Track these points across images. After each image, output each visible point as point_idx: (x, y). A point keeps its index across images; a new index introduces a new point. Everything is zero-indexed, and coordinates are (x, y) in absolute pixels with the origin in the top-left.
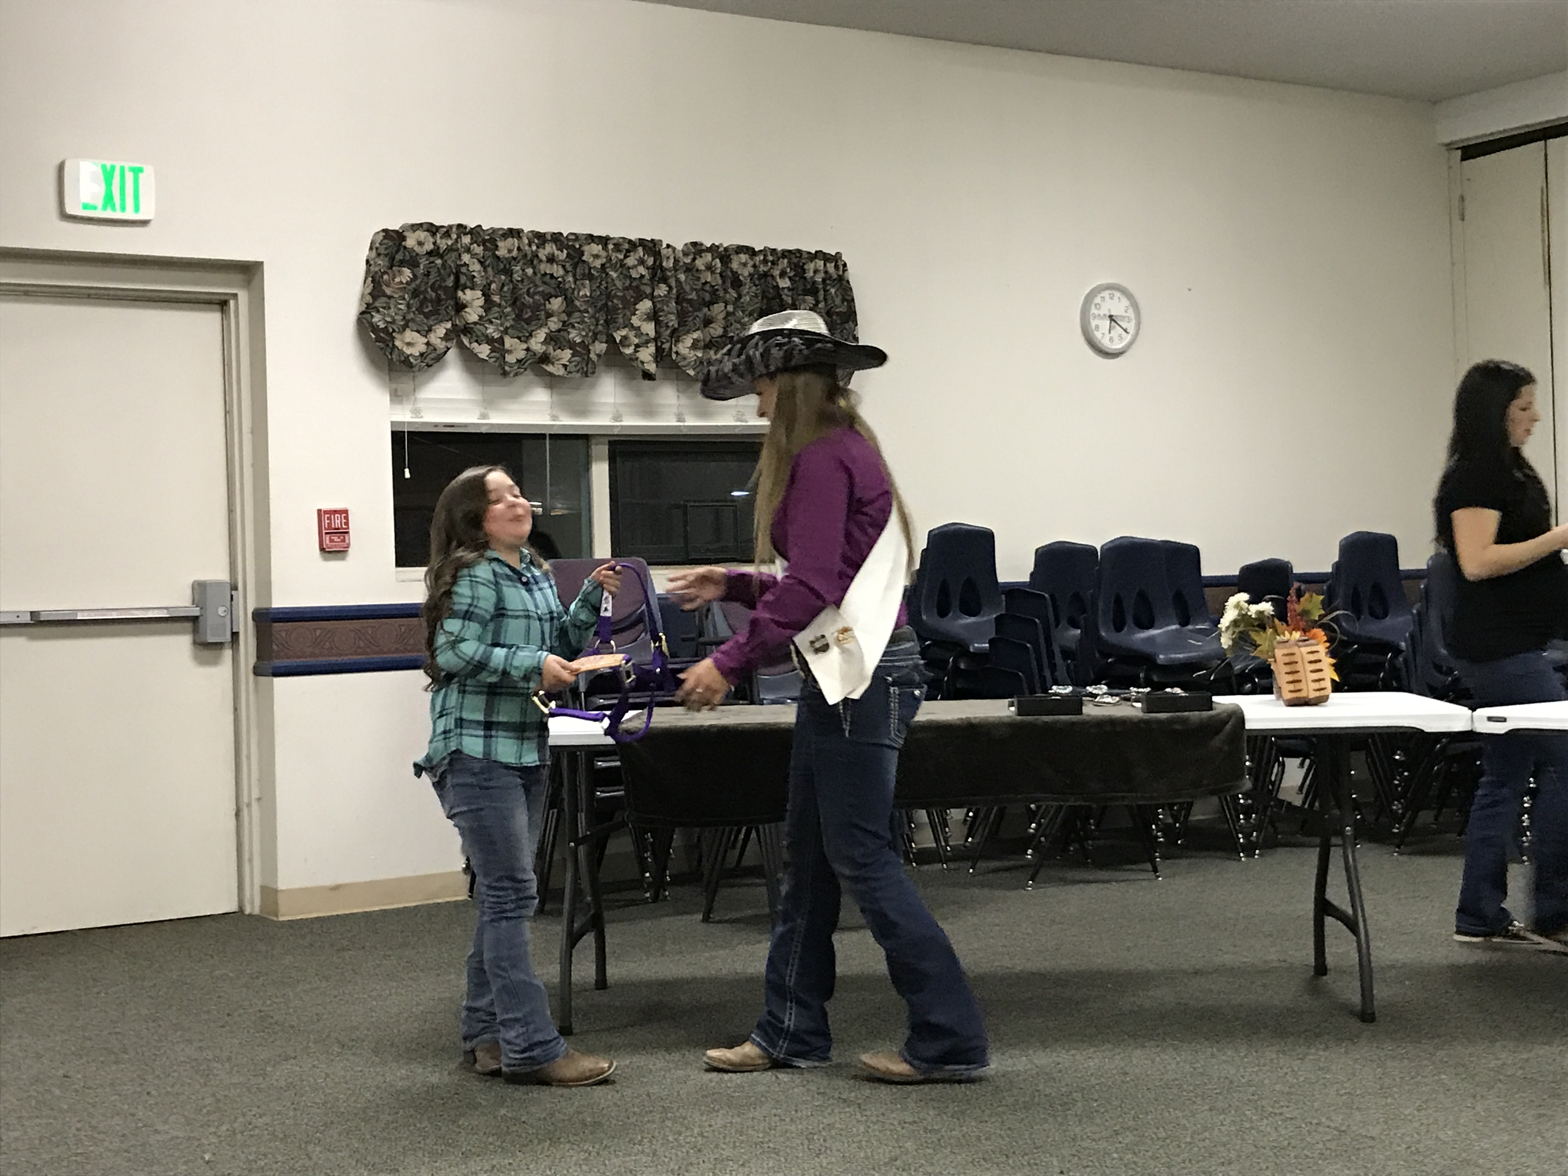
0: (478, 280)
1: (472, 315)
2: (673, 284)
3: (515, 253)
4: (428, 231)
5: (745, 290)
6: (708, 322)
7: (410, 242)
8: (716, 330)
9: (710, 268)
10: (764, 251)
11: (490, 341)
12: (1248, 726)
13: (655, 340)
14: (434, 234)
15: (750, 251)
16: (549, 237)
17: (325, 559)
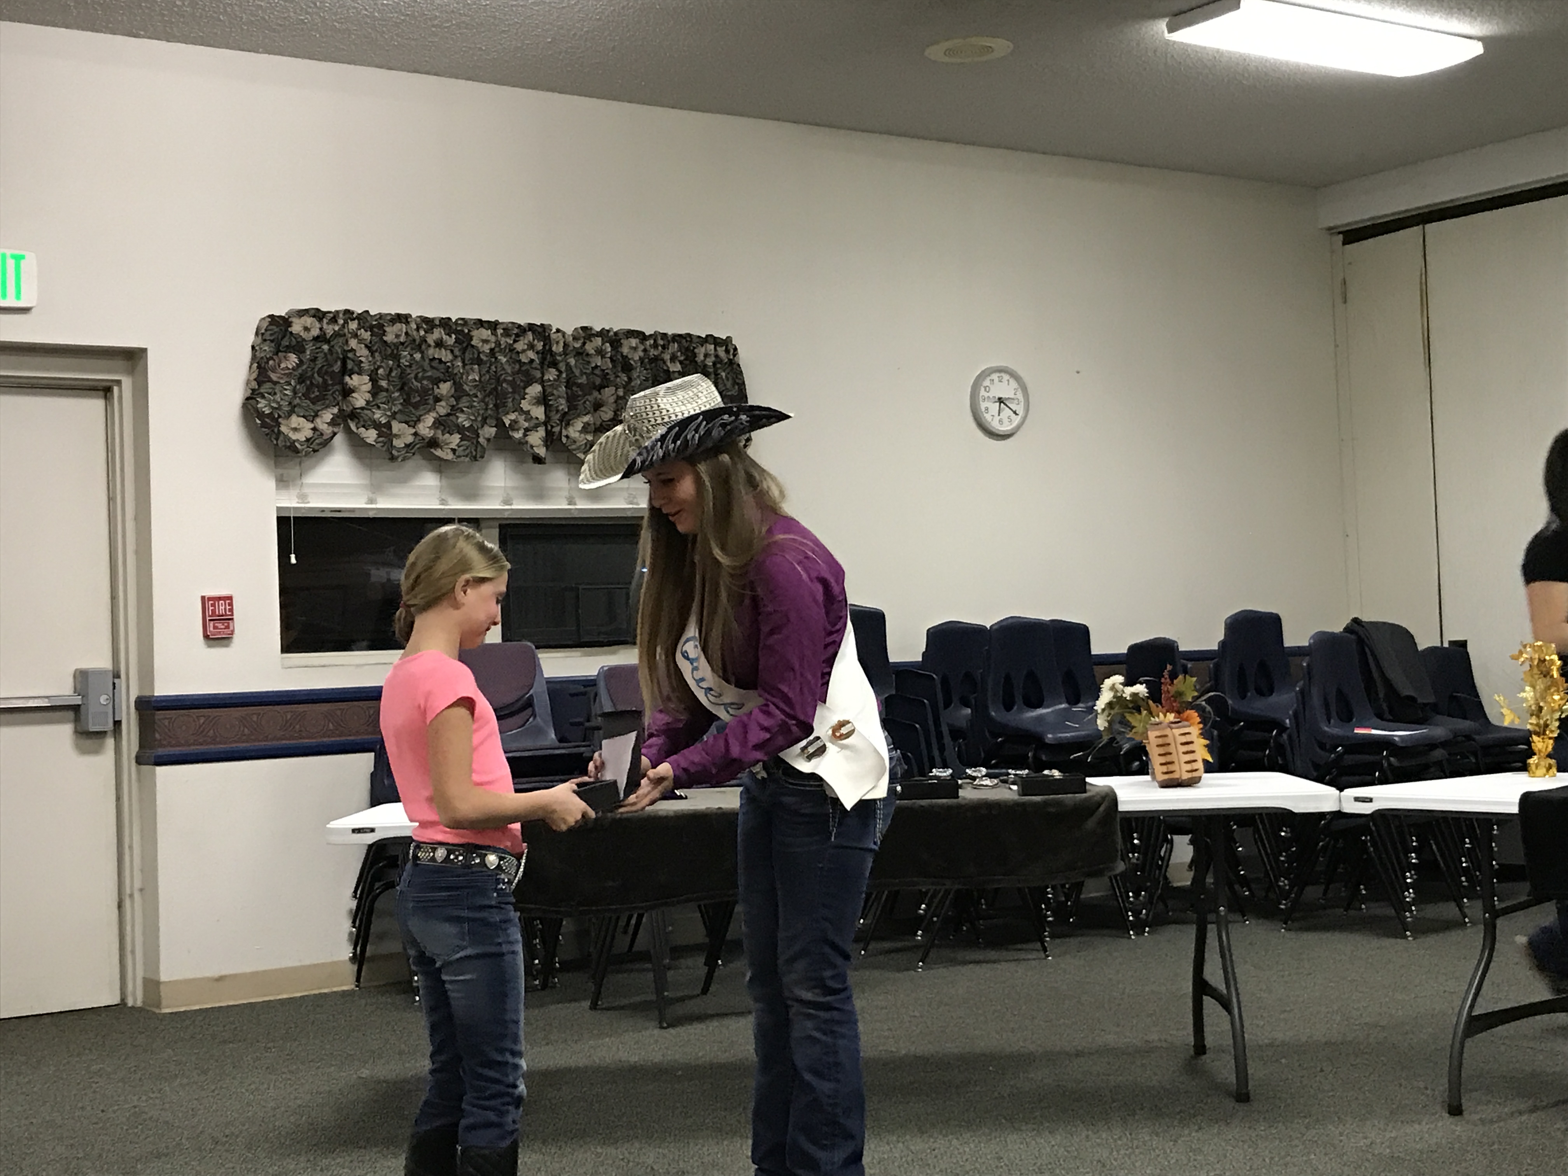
0: (365, 366)
1: (359, 400)
2: (563, 369)
3: (402, 339)
4: (314, 316)
5: (635, 374)
6: (598, 406)
7: (297, 327)
8: (606, 413)
9: (600, 352)
10: (654, 336)
11: (377, 425)
12: (1122, 808)
13: (545, 424)
14: (320, 320)
15: (640, 336)
16: (437, 323)
17: (209, 646)
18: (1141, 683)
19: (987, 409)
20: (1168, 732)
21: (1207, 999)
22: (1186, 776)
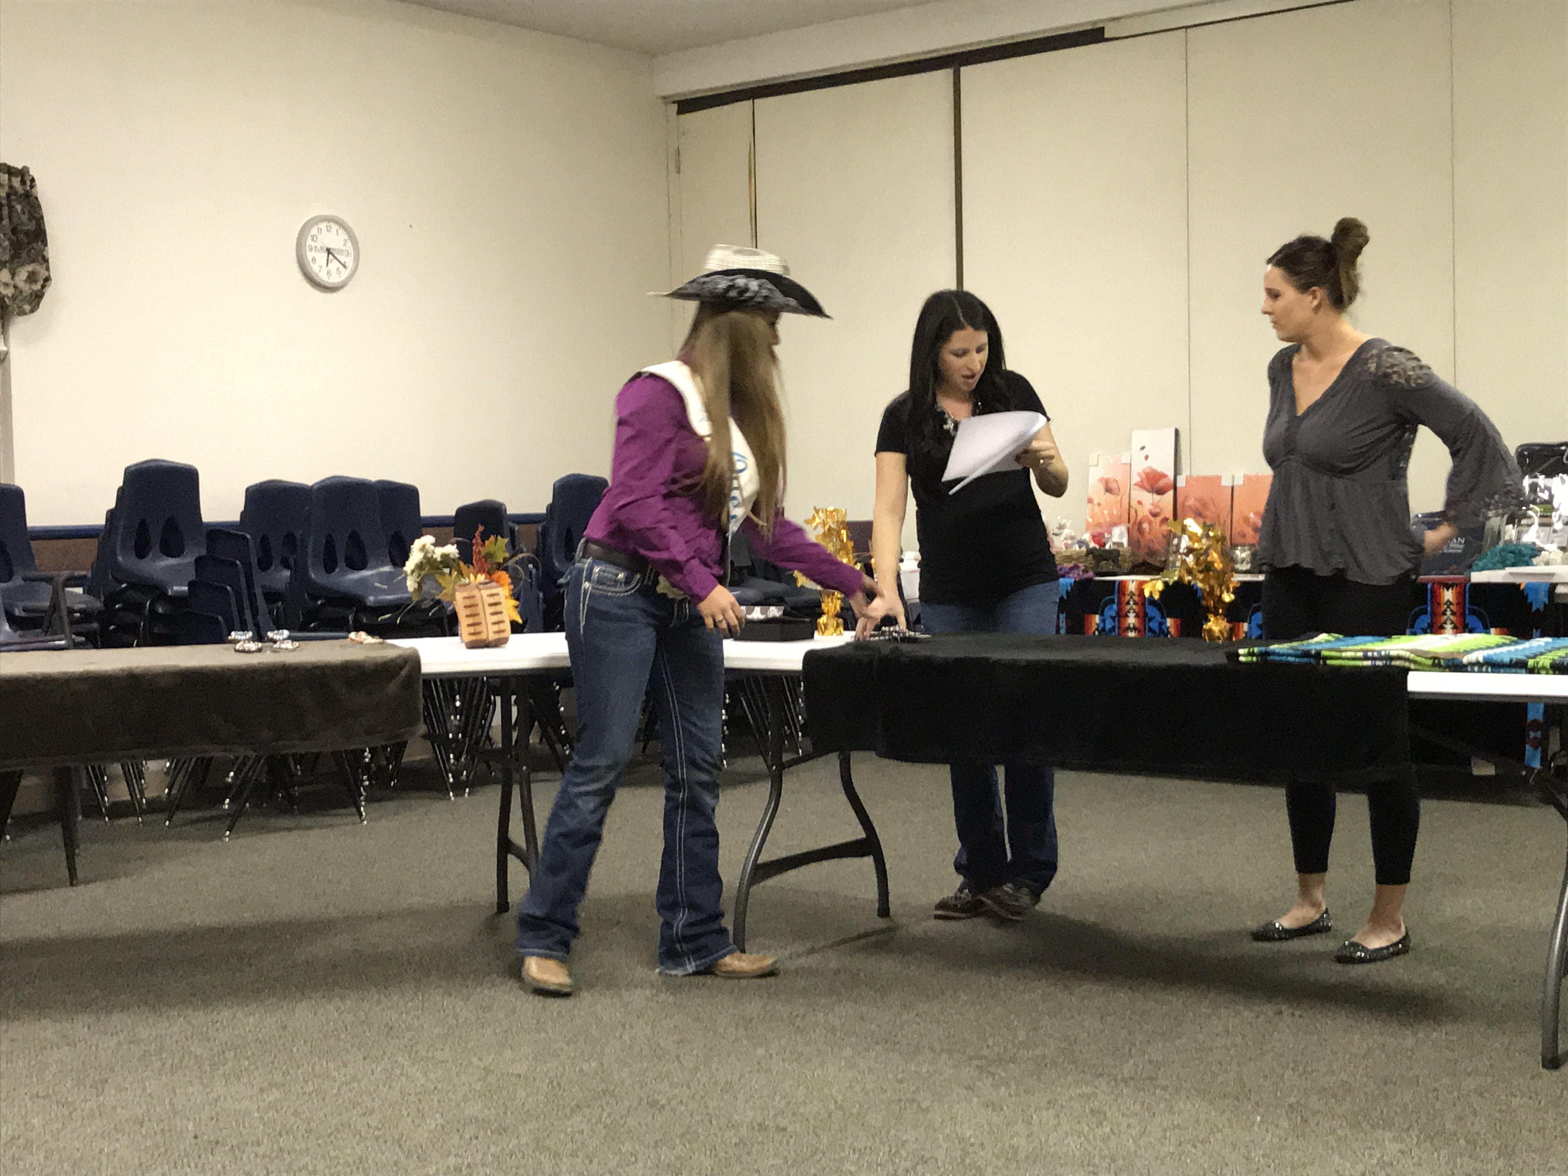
12: (424, 670)
18: (453, 544)
19: (314, 259)
20: (475, 592)
21: (510, 857)
22: (492, 637)
